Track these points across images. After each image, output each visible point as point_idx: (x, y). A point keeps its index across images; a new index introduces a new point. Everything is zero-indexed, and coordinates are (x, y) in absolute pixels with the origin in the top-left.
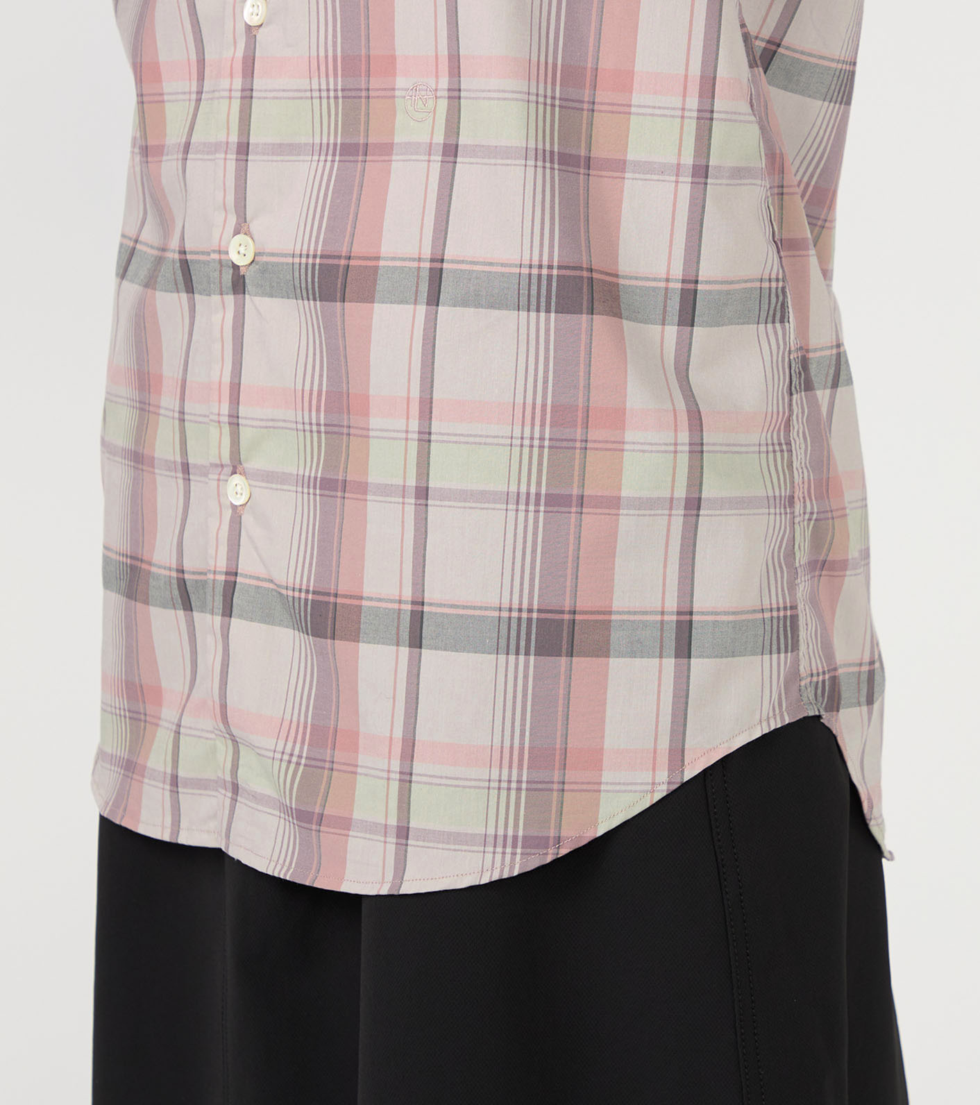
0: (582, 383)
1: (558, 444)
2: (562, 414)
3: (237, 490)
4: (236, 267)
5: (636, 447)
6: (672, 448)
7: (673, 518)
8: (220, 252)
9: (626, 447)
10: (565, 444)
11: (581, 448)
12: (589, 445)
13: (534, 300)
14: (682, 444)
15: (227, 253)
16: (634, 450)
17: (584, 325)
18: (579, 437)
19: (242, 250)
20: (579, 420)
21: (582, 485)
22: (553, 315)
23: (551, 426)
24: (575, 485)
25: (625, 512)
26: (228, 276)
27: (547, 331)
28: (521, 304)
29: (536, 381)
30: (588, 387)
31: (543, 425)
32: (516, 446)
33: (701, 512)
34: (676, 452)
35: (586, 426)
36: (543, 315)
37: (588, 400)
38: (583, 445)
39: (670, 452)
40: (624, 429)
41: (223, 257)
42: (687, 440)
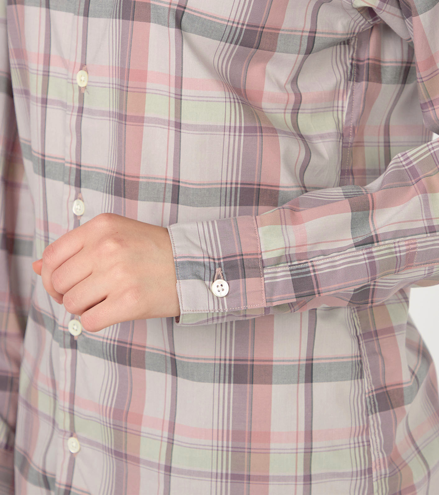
0: (247, 420)
1: (236, 450)
2: (238, 435)
3: (73, 445)
4: (72, 336)
5: (276, 451)
6: (295, 451)
7: (298, 486)
8: (64, 327)
9: (271, 451)
10: (240, 450)
11: (248, 452)
12: (252, 451)
13: (222, 377)
14: (300, 449)
15: (67, 328)
16: (275, 453)
17: (248, 390)
18: (246, 446)
19: (75, 327)
20: (246, 438)
21: (249, 470)
22: (232, 385)
23: (232, 441)
24: (246, 469)
25: (272, 483)
26: (68, 340)
27: (229, 393)
28: (215, 379)
29: (223, 419)
30: (251, 421)
31: (228, 440)
32: (215, 450)
33: (313, 482)
34: (297, 453)
35: (250, 441)
36: (227, 385)
37: (251, 428)
38: (249, 450)
39: (294, 453)
40: (270, 443)
41: (66, 330)
42: (303, 447)
